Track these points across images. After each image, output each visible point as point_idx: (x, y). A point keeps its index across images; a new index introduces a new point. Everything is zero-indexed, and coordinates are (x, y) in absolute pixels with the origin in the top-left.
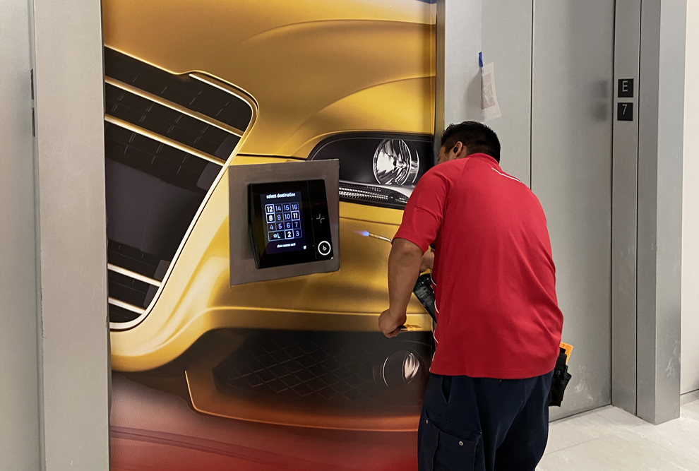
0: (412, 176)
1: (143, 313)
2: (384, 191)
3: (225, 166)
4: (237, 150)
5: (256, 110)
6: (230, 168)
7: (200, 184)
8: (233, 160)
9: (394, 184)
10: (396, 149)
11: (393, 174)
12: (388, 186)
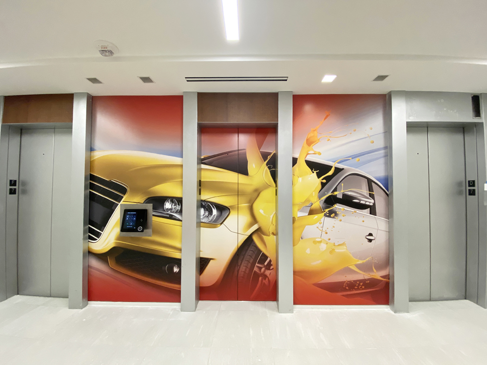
0: (178, 210)
1: (98, 239)
2: (168, 214)
3: (119, 204)
4: (123, 200)
5: (128, 189)
6: (121, 205)
7: (113, 208)
8: (122, 202)
9: (171, 212)
10: (172, 202)
11: (171, 209)
12: (169, 212)
